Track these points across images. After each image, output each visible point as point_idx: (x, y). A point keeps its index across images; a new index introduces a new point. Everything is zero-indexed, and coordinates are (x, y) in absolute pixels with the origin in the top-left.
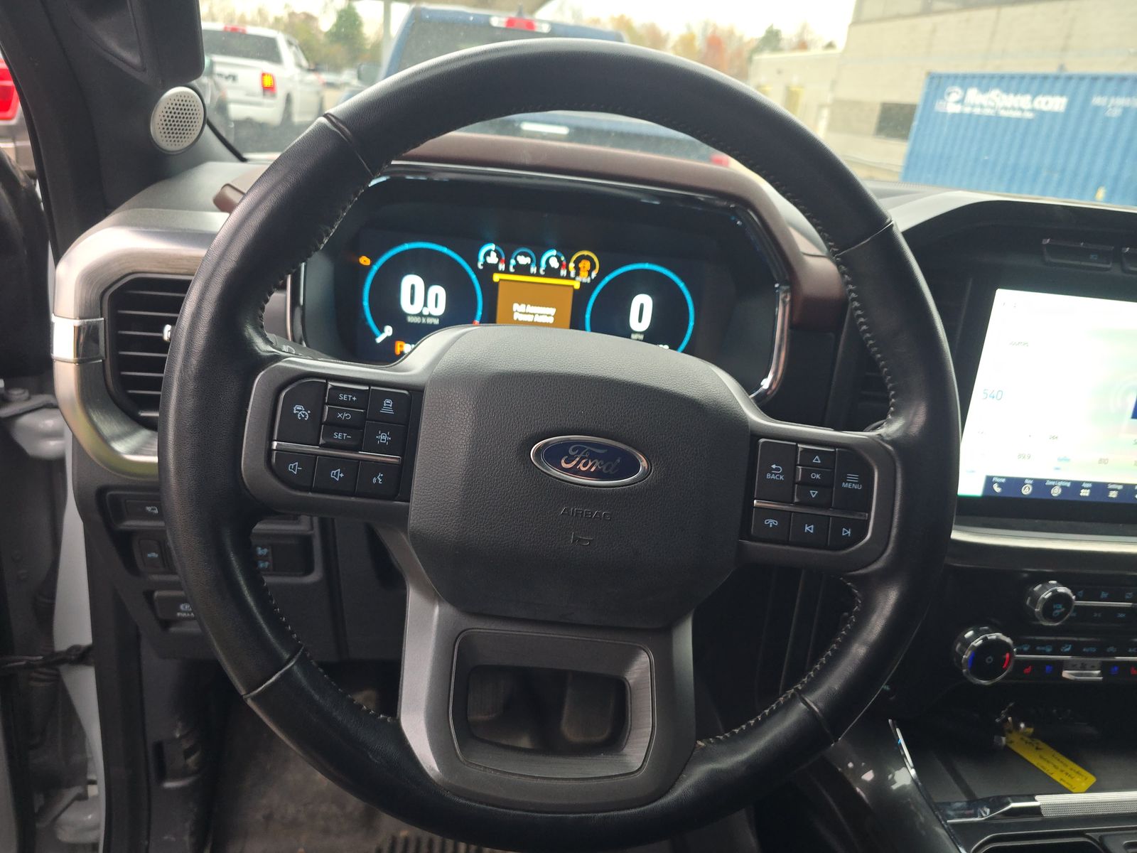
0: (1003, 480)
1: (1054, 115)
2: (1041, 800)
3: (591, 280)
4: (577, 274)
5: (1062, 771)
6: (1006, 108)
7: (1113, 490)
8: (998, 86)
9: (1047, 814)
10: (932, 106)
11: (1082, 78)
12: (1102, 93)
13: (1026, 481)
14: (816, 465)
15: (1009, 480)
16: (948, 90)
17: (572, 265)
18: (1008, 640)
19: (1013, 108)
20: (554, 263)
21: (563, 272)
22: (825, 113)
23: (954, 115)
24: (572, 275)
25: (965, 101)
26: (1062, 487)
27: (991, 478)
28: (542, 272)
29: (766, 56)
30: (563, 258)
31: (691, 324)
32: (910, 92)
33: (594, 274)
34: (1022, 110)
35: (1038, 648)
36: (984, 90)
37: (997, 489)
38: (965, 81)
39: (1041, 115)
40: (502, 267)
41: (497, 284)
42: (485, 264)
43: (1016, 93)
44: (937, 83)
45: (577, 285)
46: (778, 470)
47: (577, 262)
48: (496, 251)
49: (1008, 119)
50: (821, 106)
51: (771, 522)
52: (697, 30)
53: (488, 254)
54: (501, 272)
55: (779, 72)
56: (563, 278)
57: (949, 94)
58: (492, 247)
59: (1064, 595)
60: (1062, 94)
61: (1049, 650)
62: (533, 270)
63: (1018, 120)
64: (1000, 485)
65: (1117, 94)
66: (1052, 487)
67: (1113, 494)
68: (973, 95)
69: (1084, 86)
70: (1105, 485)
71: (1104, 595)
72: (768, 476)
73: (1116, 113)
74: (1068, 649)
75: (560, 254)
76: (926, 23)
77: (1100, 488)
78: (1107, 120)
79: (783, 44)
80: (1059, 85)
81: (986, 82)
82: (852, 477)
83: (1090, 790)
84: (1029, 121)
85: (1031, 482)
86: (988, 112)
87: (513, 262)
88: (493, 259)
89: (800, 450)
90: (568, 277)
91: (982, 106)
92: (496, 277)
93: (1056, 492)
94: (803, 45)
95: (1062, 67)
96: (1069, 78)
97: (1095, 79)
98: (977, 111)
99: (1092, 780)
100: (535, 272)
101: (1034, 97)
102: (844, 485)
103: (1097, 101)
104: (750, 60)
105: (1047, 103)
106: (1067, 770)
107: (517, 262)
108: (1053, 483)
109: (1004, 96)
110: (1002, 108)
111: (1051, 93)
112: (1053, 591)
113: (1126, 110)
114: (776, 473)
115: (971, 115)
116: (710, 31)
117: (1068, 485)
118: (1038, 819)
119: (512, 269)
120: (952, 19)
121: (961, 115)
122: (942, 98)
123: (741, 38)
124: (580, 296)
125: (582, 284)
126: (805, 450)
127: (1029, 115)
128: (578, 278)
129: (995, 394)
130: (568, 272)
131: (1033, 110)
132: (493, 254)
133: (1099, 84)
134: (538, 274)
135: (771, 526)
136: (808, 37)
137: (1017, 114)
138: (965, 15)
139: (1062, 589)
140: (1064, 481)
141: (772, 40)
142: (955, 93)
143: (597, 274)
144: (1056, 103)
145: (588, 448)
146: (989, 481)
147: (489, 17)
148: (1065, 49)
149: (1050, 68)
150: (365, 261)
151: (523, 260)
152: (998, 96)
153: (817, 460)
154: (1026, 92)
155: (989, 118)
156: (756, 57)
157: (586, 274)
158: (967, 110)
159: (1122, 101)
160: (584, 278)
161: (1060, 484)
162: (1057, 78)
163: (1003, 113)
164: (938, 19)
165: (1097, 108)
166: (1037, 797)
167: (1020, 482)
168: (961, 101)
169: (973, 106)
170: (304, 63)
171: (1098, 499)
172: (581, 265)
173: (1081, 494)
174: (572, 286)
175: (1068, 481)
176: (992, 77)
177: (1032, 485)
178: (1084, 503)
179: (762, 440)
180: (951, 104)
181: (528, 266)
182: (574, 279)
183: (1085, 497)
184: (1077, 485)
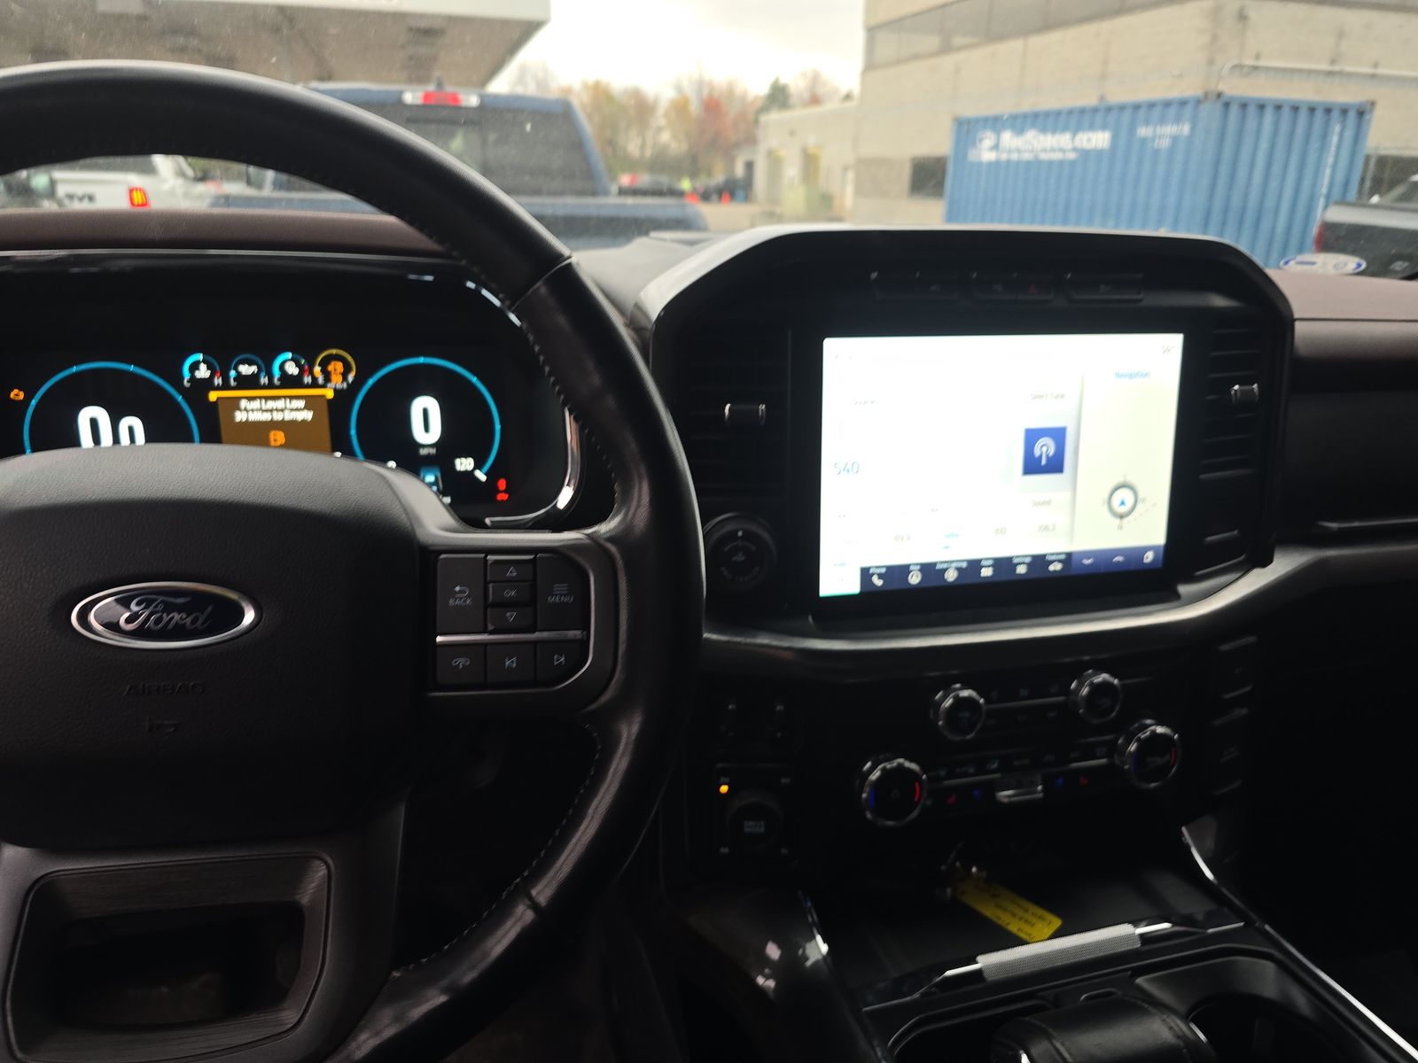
0: (883, 570)
1: (1099, 153)
2: (984, 961)
3: (348, 384)
4: (328, 378)
5: (1021, 919)
6: (1045, 150)
7: (1020, 564)
8: (1033, 126)
9: (989, 977)
10: (965, 156)
11: (1122, 108)
12: (1147, 122)
13: (912, 568)
14: (511, 580)
15: (890, 569)
16: (979, 135)
17: (317, 369)
18: (913, 766)
19: (1053, 150)
20: (292, 369)
21: (307, 379)
22: (851, 175)
23: (990, 164)
24: (321, 380)
25: (1001, 146)
26: (959, 569)
27: (868, 569)
28: (276, 381)
29: (774, 117)
30: (303, 362)
31: (498, 427)
32: (938, 144)
33: (351, 378)
34: (1063, 151)
35: (958, 770)
36: (1020, 131)
37: (878, 582)
38: (996, 123)
39: (1085, 154)
40: (218, 381)
41: (215, 404)
42: (193, 379)
43: (1054, 131)
44: (967, 130)
45: (330, 394)
46: (464, 592)
47: (324, 364)
48: (204, 361)
49: (1050, 163)
50: (845, 169)
51: (461, 662)
52: (690, 92)
53: (195, 367)
54: (218, 388)
55: (792, 133)
56: (307, 386)
57: (981, 140)
58: (200, 357)
59: (969, 700)
60: (1104, 127)
61: (971, 770)
62: (264, 380)
63: (1061, 163)
64: (880, 576)
65: (1162, 121)
66: (945, 570)
67: (1021, 570)
68: (1007, 138)
69: (1126, 116)
70: (1009, 560)
71: (1024, 692)
72: (451, 602)
73: (1165, 143)
74: (995, 765)
75: (298, 357)
76: (948, 61)
77: (1003, 564)
78: (1157, 152)
79: (792, 101)
80: (1099, 118)
81: (1021, 122)
82: (560, 588)
83: (1055, 936)
84: (1073, 163)
85: (918, 567)
86: (1027, 156)
87: (233, 373)
88: (203, 372)
89: (489, 562)
90: (315, 384)
91: (1019, 151)
92: (213, 396)
93: (951, 576)
94: (815, 100)
95: (1102, 98)
96: (1109, 109)
97: (1137, 107)
98: (1015, 157)
99: (1057, 923)
100: (267, 382)
101: (1075, 133)
102: (551, 600)
103: (1143, 131)
104: (756, 121)
105: (1089, 140)
106: (1028, 916)
107: (239, 373)
108: (945, 566)
109: (1042, 137)
110: (1041, 151)
111: (1092, 127)
112: (955, 698)
113: (1175, 139)
114: (460, 596)
115: (1008, 162)
116: (705, 92)
117: (964, 565)
118: (981, 985)
119: (233, 383)
120: (976, 55)
121: (997, 163)
122: (974, 144)
123: (743, 98)
124: (337, 408)
125: (336, 391)
126: (496, 562)
127: (1072, 156)
128: (329, 385)
129: (849, 466)
130: (314, 379)
131: (1075, 149)
132: (203, 367)
133: (1142, 113)
134: (271, 386)
135: (461, 666)
136: (820, 91)
137: (1058, 156)
138: (990, 49)
139: (965, 693)
140: (957, 561)
141: (779, 96)
142: (988, 140)
143: (355, 376)
144: (1099, 139)
145: (161, 598)
146: (866, 574)
147: (401, 93)
148: (1103, 77)
149: (1091, 101)
150: (17, 395)
151: (246, 370)
152: (1034, 137)
153: (512, 573)
154: (1065, 129)
155: (1028, 163)
156: (763, 118)
157: (340, 378)
158: (1004, 157)
159: (1169, 130)
160: (337, 382)
161: (954, 565)
162: (1095, 110)
163: (1044, 156)
164: (961, 56)
165: (1144, 141)
166: (980, 958)
167: (905, 570)
168: (996, 147)
169: (1010, 151)
170: (190, 172)
171: (1004, 577)
172: (330, 368)
173: (982, 575)
174: (323, 396)
175: (964, 561)
176: (1025, 116)
177: (920, 570)
178: (988, 584)
179: (443, 556)
180: (985, 151)
181: (255, 377)
182: (324, 386)
183: (988, 577)
184: (975, 565)
